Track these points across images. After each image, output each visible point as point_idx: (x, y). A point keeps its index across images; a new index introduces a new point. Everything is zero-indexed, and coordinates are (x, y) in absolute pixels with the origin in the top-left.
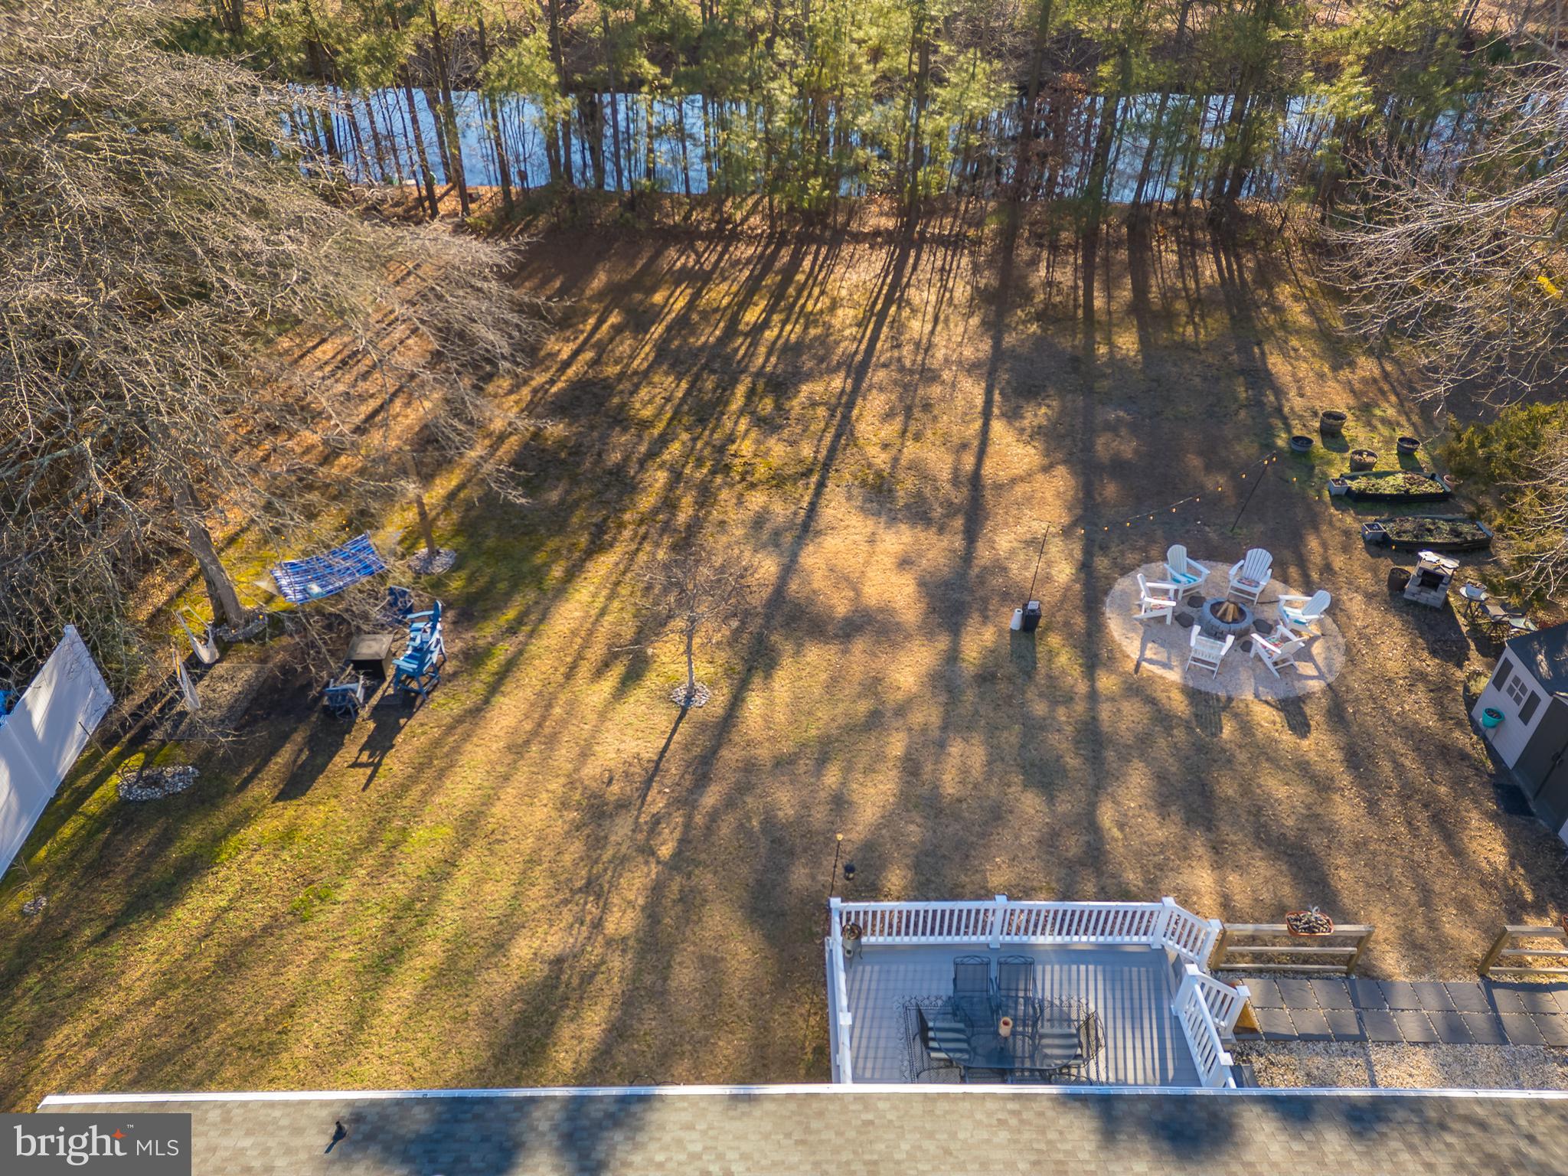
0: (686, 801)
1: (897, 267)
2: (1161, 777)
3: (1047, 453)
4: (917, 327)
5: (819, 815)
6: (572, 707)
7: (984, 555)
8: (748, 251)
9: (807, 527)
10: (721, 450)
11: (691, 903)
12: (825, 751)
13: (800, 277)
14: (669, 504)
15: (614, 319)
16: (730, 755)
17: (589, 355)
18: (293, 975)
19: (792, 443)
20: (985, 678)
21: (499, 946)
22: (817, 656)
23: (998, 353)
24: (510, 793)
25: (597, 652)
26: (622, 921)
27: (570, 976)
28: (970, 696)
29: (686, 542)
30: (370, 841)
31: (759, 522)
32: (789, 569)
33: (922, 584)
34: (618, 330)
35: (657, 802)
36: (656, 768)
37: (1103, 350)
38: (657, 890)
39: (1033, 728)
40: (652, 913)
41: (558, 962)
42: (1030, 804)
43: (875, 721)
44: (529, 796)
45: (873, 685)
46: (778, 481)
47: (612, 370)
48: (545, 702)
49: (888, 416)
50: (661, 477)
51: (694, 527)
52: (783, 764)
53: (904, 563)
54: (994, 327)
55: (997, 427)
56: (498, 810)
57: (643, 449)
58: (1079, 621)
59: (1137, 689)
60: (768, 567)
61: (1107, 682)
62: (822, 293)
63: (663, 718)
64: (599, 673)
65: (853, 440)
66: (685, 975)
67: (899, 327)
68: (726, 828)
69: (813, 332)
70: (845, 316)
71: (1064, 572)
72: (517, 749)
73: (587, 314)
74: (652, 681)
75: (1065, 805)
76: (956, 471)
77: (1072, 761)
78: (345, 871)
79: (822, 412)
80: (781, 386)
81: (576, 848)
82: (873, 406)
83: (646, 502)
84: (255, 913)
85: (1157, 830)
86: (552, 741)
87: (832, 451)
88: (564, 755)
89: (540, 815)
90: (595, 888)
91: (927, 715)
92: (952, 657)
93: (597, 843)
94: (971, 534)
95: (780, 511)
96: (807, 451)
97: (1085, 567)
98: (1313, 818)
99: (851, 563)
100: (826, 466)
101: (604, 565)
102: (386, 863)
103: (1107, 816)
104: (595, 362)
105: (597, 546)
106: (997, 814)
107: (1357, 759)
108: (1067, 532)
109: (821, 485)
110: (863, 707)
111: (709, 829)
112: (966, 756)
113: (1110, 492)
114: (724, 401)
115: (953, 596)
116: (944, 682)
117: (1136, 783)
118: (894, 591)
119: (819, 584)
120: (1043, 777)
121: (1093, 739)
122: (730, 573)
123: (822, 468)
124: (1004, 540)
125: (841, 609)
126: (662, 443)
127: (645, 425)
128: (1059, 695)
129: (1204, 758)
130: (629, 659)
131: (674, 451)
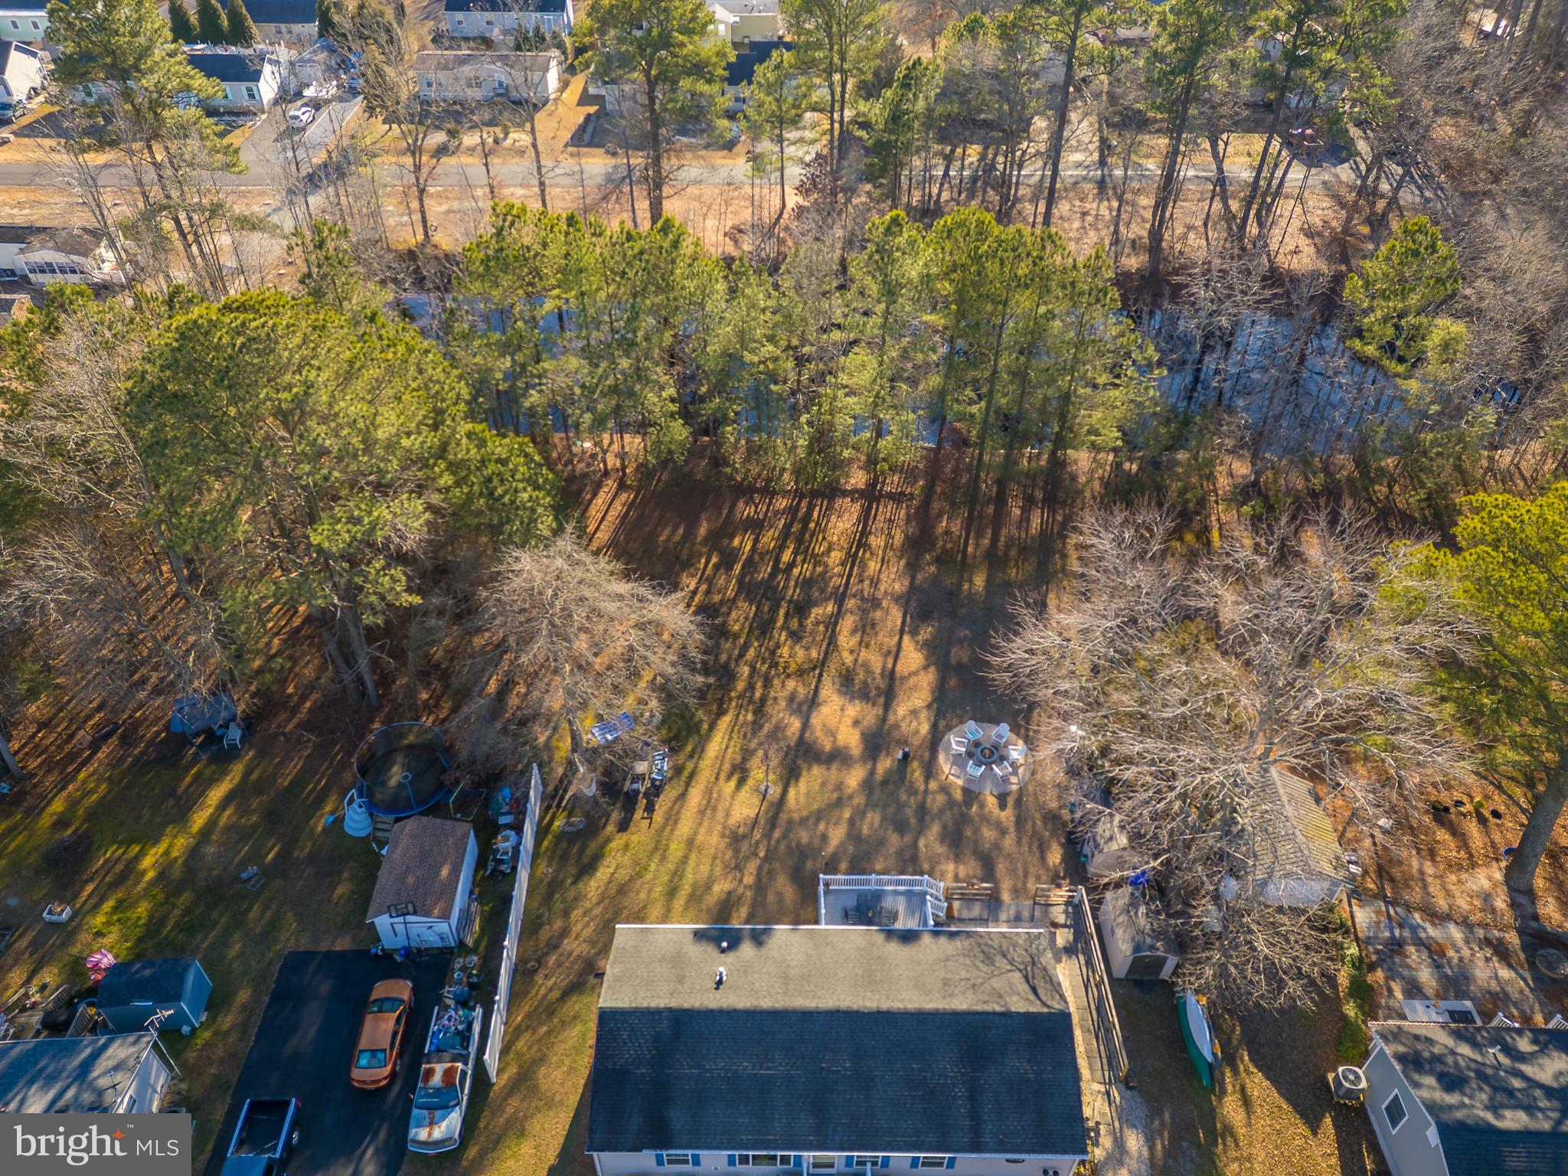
0: (767, 835)
1: (865, 517)
2: (944, 827)
3: (927, 659)
4: (873, 566)
5: (817, 842)
6: (719, 792)
7: (891, 719)
8: (782, 503)
9: (813, 702)
10: (773, 653)
11: (771, 874)
12: (819, 815)
13: (812, 525)
14: (751, 687)
15: (714, 560)
16: (783, 816)
17: (704, 587)
18: (643, 896)
19: (807, 649)
20: (885, 783)
21: (708, 887)
22: (817, 770)
23: (913, 588)
24: (702, 830)
25: (727, 767)
26: (749, 879)
27: (734, 898)
28: (877, 792)
29: (760, 710)
30: (656, 849)
31: (792, 698)
32: (806, 726)
33: (863, 734)
34: (717, 567)
35: (757, 835)
36: (755, 822)
37: (966, 587)
38: (760, 869)
39: (901, 806)
40: (759, 876)
41: (729, 893)
42: (894, 839)
43: (839, 803)
44: (710, 831)
45: (839, 787)
46: (801, 673)
47: (717, 598)
48: (708, 792)
49: (854, 632)
50: (746, 670)
51: (763, 700)
52: (803, 821)
53: (856, 723)
54: (912, 568)
55: (906, 638)
56: (700, 837)
57: (736, 652)
58: (927, 755)
59: (945, 789)
60: (795, 724)
61: (933, 785)
62: (824, 538)
63: (756, 801)
64: (729, 778)
65: (836, 646)
66: (771, 898)
67: (864, 566)
68: (782, 847)
69: (819, 569)
70: (836, 556)
71: (925, 728)
72: (702, 812)
73: (700, 556)
74: (750, 782)
75: (908, 839)
76: (884, 668)
77: (913, 821)
78: (650, 859)
79: (822, 628)
80: (801, 609)
81: (730, 853)
82: (848, 623)
83: (740, 686)
84: (624, 874)
85: (940, 849)
86: (714, 809)
87: (826, 653)
88: (720, 815)
89: (715, 839)
90: (739, 868)
91: (859, 800)
92: (873, 772)
93: (737, 851)
94: (887, 707)
95: (802, 691)
96: (814, 654)
97: (934, 726)
98: (997, 847)
99: (832, 721)
100: (823, 663)
101: (725, 722)
102: (663, 858)
103: (921, 843)
104: (708, 592)
105: (721, 713)
106: (881, 842)
107: (1019, 822)
108: (929, 707)
109: (821, 675)
110: (835, 796)
111: (777, 847)
112: (873, 818)
113: (953, 682)
114: (773, 621)
115: (876, 742)
116: (868, 785)
117: (935, 829)
118: (850, 738)
119: (818, 733)
120: (901, 827)
121: (922, 811)
122: (779, 728)
123: (822, 664)
124: (901, 710)
125: (828, 748)
126: (745, 648)
127: (736, 636)
128: (913, 791)
129: (963, 820)
130: (740, 771)
131: (751, 653)
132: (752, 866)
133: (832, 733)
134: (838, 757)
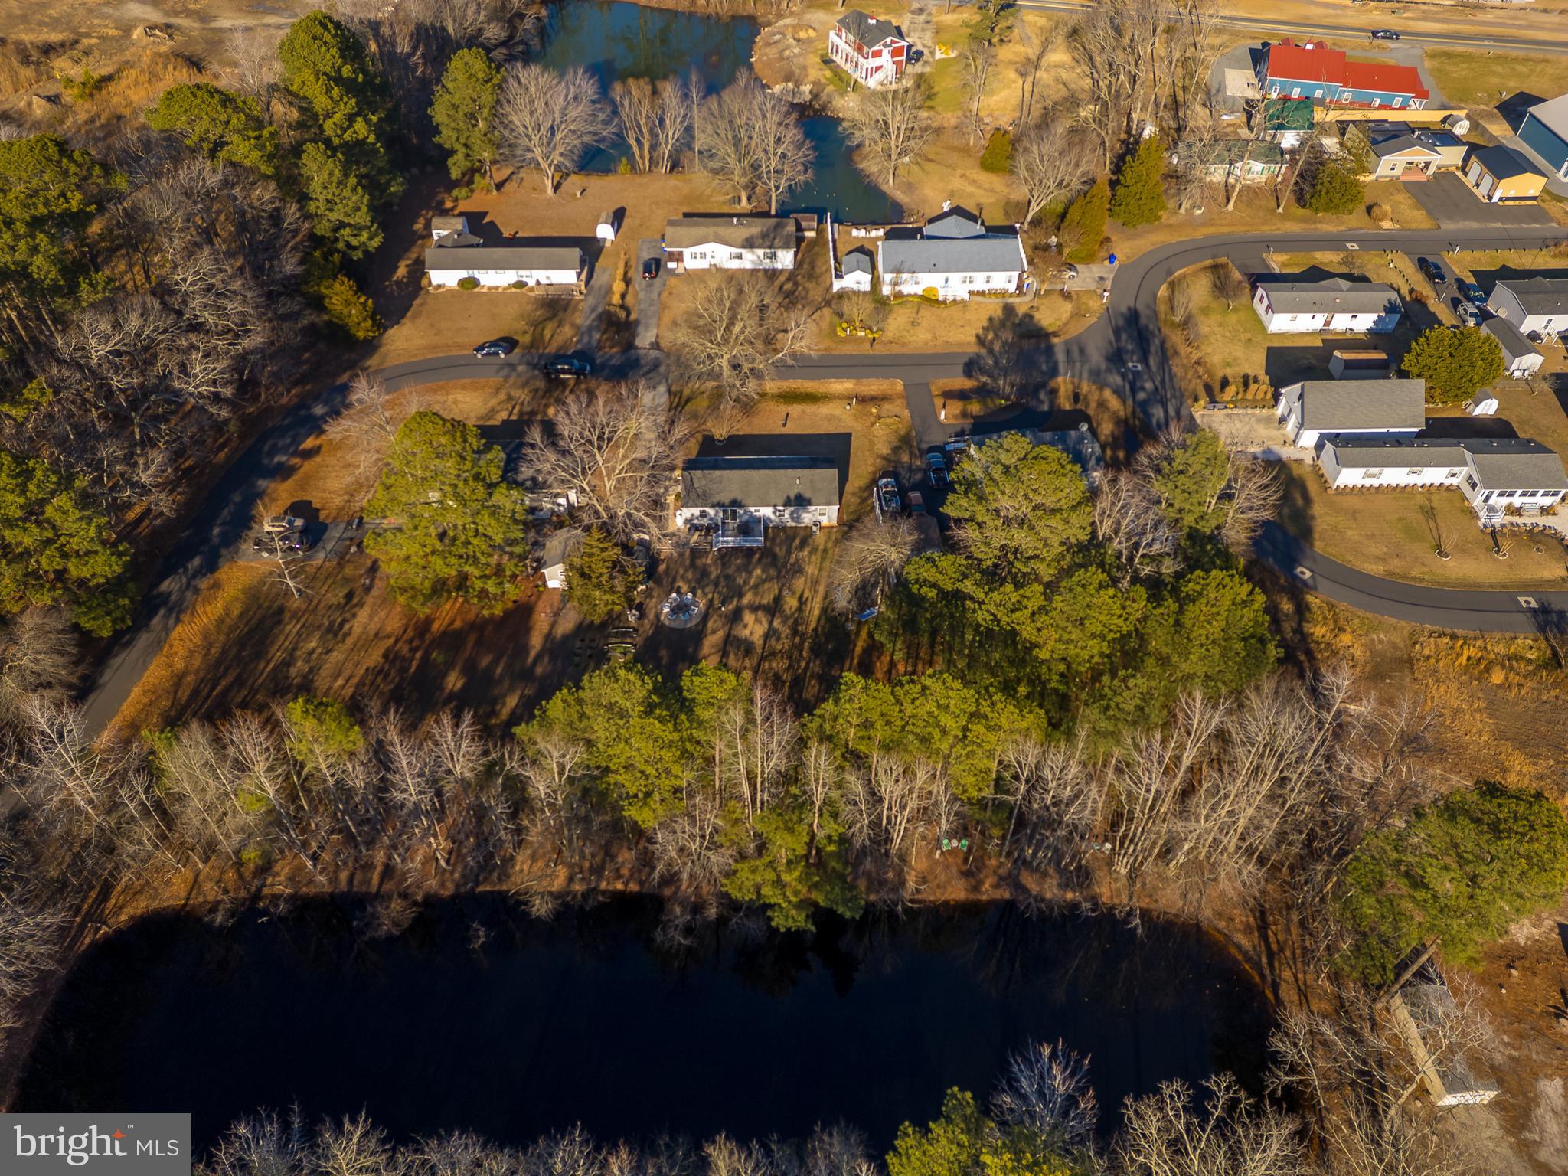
7: (727, 628)
9: (766, 637)
12: (764, 581)
20: (732, 598)
22: (765, 601)
29: (795, 632)
31: (778, 639)
32: (771, 623)
39: (727, 586)
43: (756, 587)
45: (756, 594)
46: (773, 654)
48: (816, 591)
50: (805, 654)
52: (772, 579)
53: (745, 626)
58: (711, 611)
59: (705, 594)
60: (776, 624)
71: (710, 624)
85: (713, 569)
94: (728, 635)
95: (773, 641)
96: (767, 665)
98: (686, 571)
101: (813, 625)
105: (815, 630)
107: (674, 580)
112: (740, 581)
113: (691, 650)
114: (790, 687)
115: (736, 616)
116: (741, 595)
117: (713, 576)
118: (749, 618)
119: (764, 620)
120: (727, 577)
121: (716, 584)
122: (784, 622)
123: (762, 659)
124: (720, 634)
125: (760, 613)
126: (807, 668)
127: (812, 676)
128: (720, 593)
129: (698, 581)
130: (802, 602)
131: (803, 664)
132: (792, 561)
133: (757, 620)
134: (755, 609)
